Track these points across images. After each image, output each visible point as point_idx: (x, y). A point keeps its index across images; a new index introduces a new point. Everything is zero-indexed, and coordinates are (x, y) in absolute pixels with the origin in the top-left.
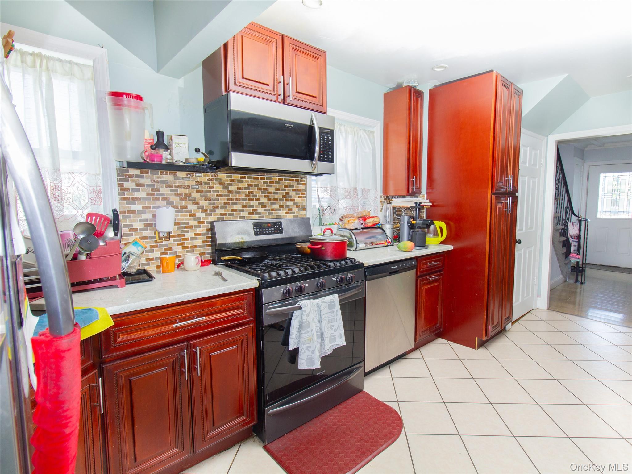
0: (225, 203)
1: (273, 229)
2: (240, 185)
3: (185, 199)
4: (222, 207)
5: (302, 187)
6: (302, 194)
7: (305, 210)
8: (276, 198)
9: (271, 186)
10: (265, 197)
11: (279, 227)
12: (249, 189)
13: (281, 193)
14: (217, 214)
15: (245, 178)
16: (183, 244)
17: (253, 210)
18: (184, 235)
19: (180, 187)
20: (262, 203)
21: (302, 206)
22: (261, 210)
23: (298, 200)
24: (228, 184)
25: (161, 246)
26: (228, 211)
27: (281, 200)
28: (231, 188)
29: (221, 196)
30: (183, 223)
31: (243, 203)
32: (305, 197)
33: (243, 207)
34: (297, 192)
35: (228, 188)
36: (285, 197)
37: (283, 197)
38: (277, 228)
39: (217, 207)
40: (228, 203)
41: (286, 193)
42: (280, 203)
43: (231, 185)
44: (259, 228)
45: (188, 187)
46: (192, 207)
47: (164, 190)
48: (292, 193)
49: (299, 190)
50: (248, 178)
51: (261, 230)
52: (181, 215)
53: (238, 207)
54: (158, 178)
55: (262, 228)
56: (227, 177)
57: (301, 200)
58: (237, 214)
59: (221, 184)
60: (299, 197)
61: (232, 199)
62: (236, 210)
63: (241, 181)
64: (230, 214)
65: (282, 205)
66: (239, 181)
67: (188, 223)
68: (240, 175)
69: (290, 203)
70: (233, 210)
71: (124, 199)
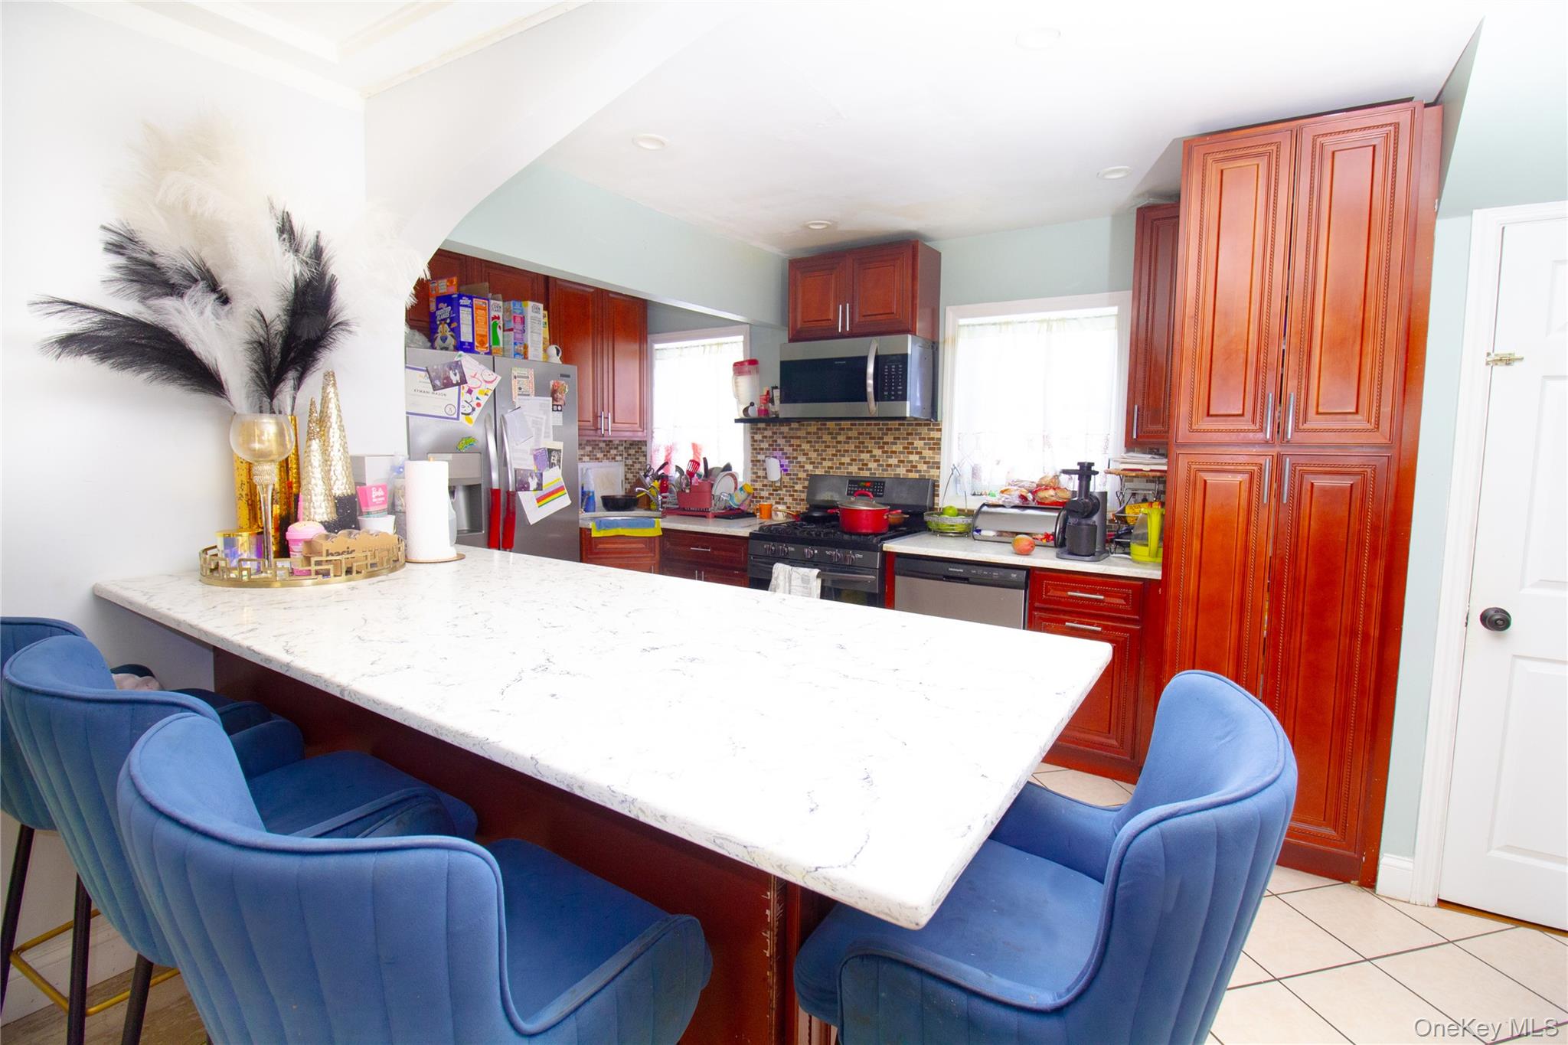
0: (833, 455)
1: (871, 490)
2: (850, 434)
3: (796, 450)
4: (830, 460)
5: (934, 434)
6: (934, 444)
7: (939, 468)
8: (894, 449)
9: (887, 434)
10: (879, 448)
11: (880, 489)
12: (859, 438)
13: (901, 444)
14: (824, 467)
15: (855, 425)
16: (793, 495)
17: (863, 465)
18: (794, 487)
19: (792, 438)
20: (875, 456)
21: (934, 463)
22: (873, 465)
23: (927, 453)
24: (837, 434)
25: (777, 495)
26: (835, 464)
27: (900, 452)
28: (840, 438)
29: (829, 447)
30: (794, 475)
31: (852, 455)
32: (939, 449)
33: (852, 460)
34: (926, 441)
35: (836, 438)
36: (907, 448)
37: (905, 448)
38: (877, 488)
39: (825, 459)
40: (836, 455)
41: (909, 443)
42: (900, 457)
43: (840, 434)
44: (854, 487)
45: (799, 438)
46: (802, 459)
47: (781, 441)
48: (919, 444)
49: (933, 439)
50: (859, 425)
51: (856, 489)
52: (793, 466)
53: (846, 460)
54: (777, 429)
55: (858, 487)
56: (836, 425)
57: (933, 454)
58: (845, 469)
59: (829, 434)
60: (930, 449)
61: (840, 451)
62: (843, 464)
63: (851, 429)
64: (837, 468)
65: (902, 459)
66: (848, 429)
67: (797, 475)
68: (849, 422)
69: (914, 458)
70: (840, 464)
71: (756, 449)
